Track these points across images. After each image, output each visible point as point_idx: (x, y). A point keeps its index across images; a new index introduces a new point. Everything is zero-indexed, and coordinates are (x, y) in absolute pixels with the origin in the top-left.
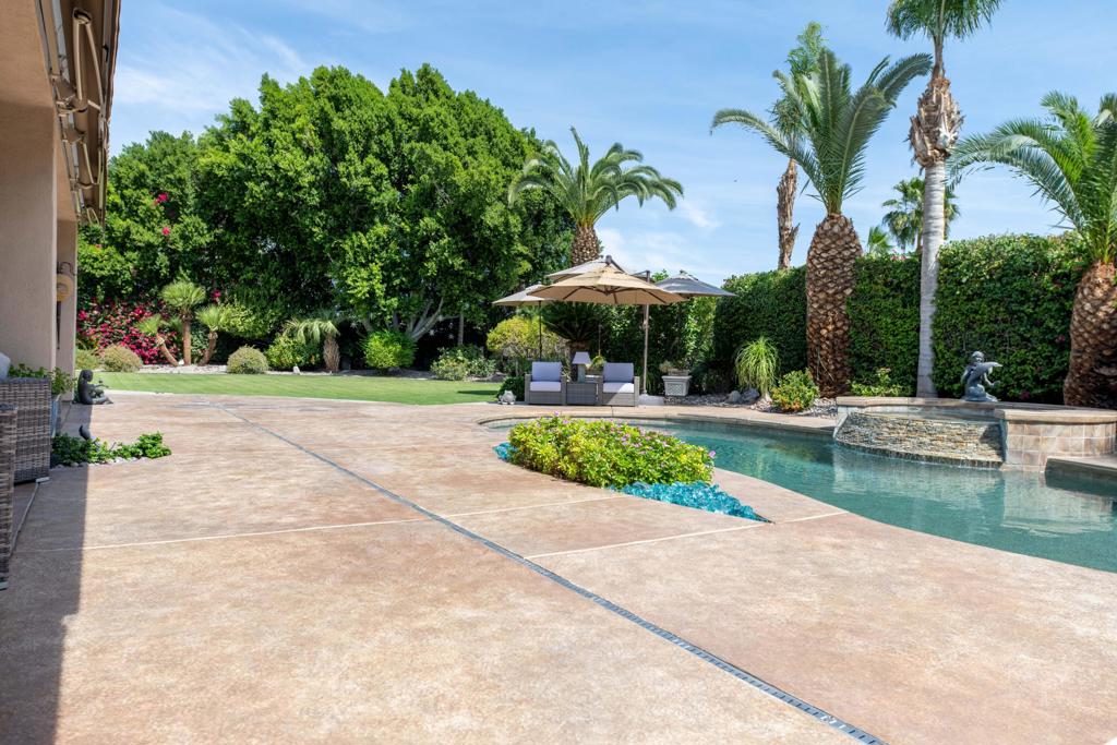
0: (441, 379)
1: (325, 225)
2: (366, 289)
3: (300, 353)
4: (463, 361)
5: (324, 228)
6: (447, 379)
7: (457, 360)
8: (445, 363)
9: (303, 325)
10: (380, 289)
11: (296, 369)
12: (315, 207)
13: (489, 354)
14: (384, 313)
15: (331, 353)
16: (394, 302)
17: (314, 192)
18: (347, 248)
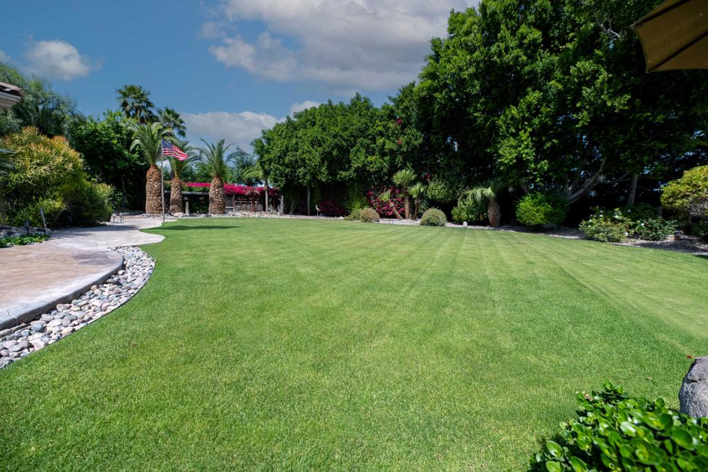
0: (591, 238)
1: (484, 109)
2: (514, 155)
3: (472, 212)
4: (622, 221)
5: (483, 112)
6: (597, 240)
7: (614, 220)
8: (595, 223)
9: (470, 192)
10: (528, 153)
11: (465, 224)
12: (478, 95)
13: (669, 214)
14: (535, 177)
15: (491, 213)
16: (545, 164)
17: (476, 82)
18: (500, 122)
